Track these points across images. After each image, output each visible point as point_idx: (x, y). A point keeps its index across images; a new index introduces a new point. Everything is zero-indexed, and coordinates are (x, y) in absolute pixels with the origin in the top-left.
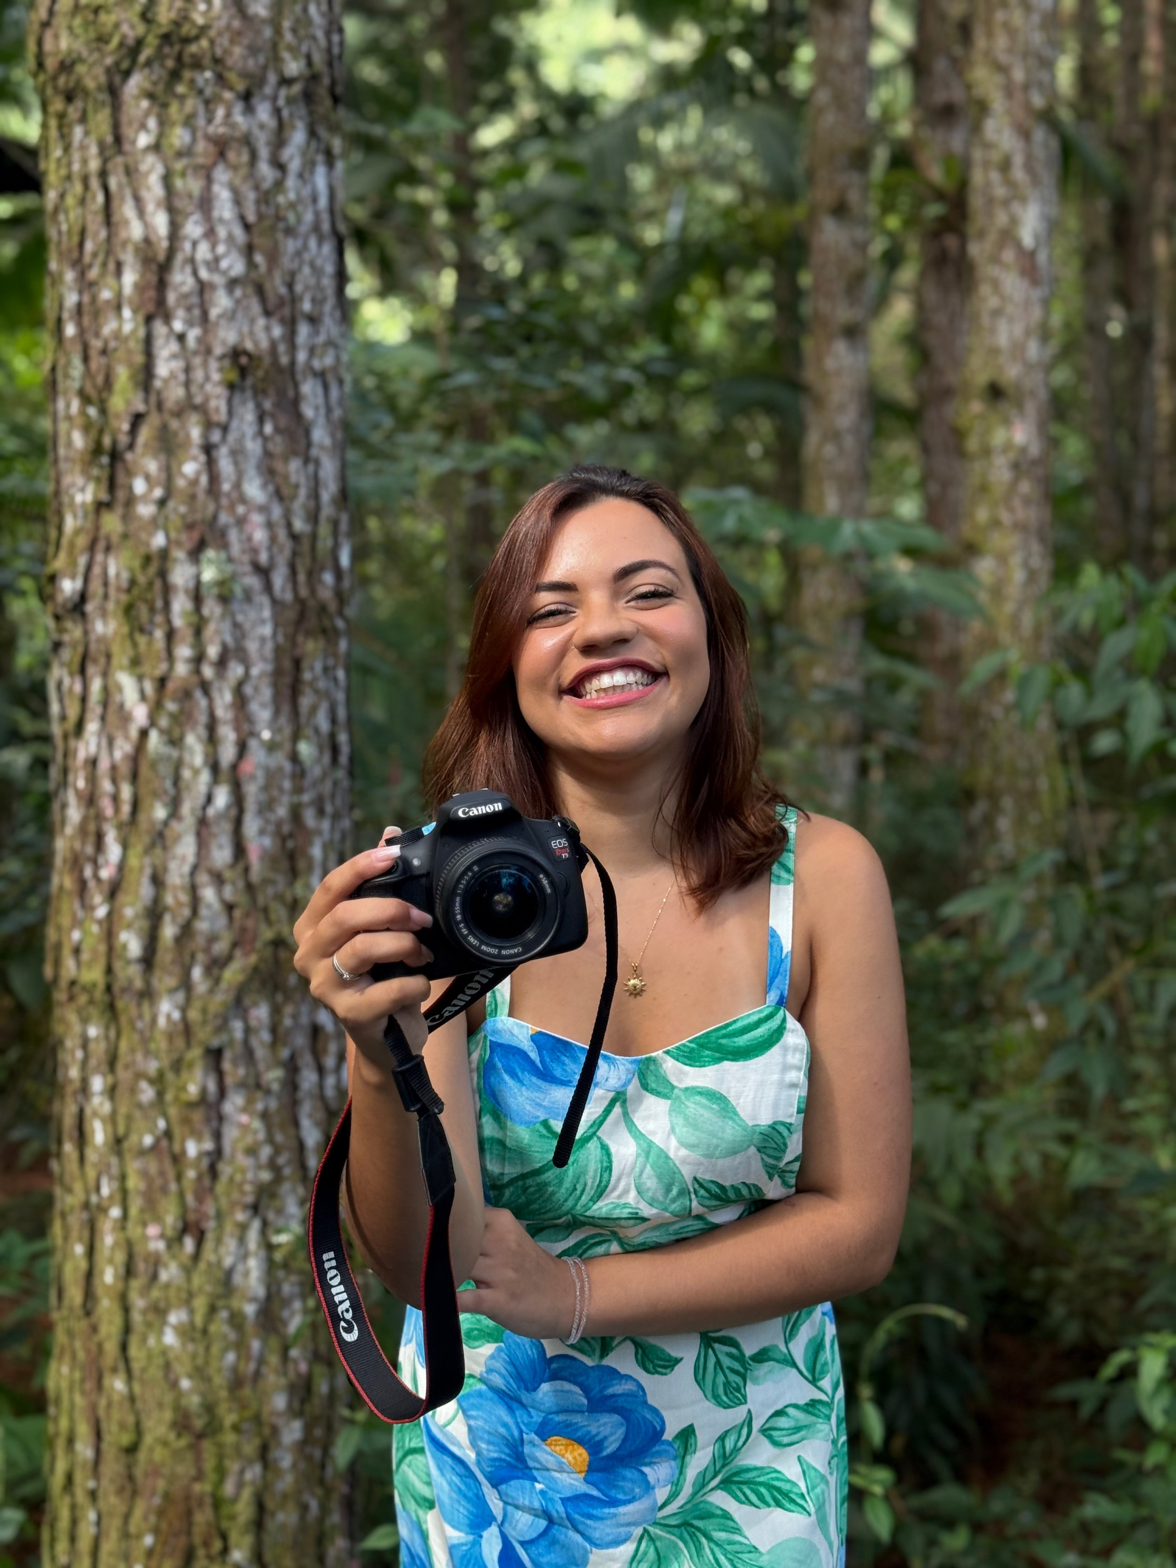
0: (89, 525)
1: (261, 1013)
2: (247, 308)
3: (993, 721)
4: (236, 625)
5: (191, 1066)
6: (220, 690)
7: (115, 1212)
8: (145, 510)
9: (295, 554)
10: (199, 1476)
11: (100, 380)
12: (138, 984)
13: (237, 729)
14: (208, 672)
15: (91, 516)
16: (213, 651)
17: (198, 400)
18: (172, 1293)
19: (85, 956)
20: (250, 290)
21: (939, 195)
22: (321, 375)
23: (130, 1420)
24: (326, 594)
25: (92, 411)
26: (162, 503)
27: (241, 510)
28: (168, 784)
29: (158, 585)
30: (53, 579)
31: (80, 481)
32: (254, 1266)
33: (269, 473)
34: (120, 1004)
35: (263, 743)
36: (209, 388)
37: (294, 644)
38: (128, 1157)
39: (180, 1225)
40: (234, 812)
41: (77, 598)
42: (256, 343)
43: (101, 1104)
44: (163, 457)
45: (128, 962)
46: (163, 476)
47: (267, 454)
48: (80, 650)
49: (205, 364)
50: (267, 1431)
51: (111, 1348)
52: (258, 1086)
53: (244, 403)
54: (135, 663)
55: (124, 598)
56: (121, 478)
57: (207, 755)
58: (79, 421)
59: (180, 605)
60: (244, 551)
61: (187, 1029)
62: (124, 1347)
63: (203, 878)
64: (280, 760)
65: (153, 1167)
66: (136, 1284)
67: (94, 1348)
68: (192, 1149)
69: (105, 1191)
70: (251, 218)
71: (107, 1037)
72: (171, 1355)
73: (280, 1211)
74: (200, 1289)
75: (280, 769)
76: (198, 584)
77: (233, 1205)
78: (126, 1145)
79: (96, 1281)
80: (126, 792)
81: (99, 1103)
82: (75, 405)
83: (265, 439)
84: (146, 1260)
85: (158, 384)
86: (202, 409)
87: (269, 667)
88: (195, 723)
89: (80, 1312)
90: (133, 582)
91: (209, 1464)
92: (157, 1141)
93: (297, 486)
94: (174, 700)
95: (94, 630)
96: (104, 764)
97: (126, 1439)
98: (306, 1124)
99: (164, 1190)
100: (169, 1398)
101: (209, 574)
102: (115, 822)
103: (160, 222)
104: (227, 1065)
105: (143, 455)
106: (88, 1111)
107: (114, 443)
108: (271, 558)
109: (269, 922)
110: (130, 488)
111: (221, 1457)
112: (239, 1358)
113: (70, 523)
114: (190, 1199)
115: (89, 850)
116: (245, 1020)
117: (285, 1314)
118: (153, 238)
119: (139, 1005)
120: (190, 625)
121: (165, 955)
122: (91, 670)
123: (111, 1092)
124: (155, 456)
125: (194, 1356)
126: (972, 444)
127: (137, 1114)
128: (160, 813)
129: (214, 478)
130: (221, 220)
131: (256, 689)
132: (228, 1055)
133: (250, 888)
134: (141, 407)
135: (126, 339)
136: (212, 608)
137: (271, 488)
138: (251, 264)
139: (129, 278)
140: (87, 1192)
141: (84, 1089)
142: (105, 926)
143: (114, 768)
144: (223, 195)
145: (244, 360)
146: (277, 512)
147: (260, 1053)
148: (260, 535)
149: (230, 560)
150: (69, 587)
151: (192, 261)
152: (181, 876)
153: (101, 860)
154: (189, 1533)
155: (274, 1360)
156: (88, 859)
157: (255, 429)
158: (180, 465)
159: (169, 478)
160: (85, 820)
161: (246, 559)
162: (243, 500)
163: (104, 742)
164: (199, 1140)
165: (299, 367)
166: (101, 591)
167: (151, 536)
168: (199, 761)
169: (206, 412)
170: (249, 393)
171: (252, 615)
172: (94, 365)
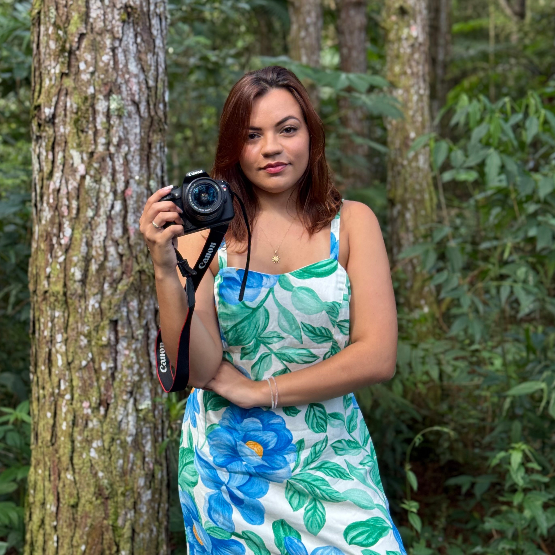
0: (57, 83)
1: (134, 304)
4: (125, 128)
5: (103, 328)
6: (118, 157)
7: (68, 397)
8: (85, 77)
9: (148, 96)
10: (106, 517)
11: (64, 18)
12: (79, 291)
13: (125, 175)
14: (112, 149)
15: (59, 79)
16: (115, 140)
17: (109, 28)
18: (94, 432)
19: (53, 279)
22: (159, 16)
23: (75, 492)
24: (161, 114)
25: (61, 33)
26: (92, 74)
27: (127, 76)
28: (94, 200)
29: (90, 111)
30: (39, 107)
31: (53, 64)
32: (131, 419)
33: (139, 60)
34: (70, 301)
35: (136, 181)
36: (114, 22)
37: (148, 136)
38: (73, 371)
39: (98, 401)
40: (123, 212)
41: (51, 116)
42: (134, 3)
43: (61, 347)
44: (93, 54)
45: (75, 281)
46: (94, 61)
47: (139, 51)
48: (52, 140)
49: (113, 11)
50: (136, 495)
51: (65, 460)
52: (133, 337)
53: (129, 29)
54: (79, 145)
55: (74, 116)
56: (73, 62)
57: (112, 187)
58: (53, 37)
59: (101, 119)
60: (128, 95)
61: (101, 312)
62: (71, 459)
63: (109, 243)
64: (143, 188)
65: (86, 375)
66: (76, 429)
67: (57, 460)
68: (104, 366)
69: (63, 387)
71: (64, 316)
72: (93, 462)
74: (107, 431)
75: (142, 193)
76: (109, 109)
77: (122, 392)
78: (72, 366)
79: (58, 429)
80: (74, 204)
81: (60, 347)
82: (51, 30)
83: (137, 45)
84: (82, 418)
85: (91, 20)
86: (111, 32)
87: (138, 147)
88: (107, 172)
89: (49, 444)
90: (78, 109)
91: (111, 511)
92: (88, 362)
93: (150, 66)
94: (96, 163)
95: (59, 131)
96: (63, 191)
97: (72, 501)
99: (91, 386)
100: (92, 481)
101: (114, 106)
102: (68, 218)
104: (119, 328)
105: (84, 52)
106: (54, 350)
107: (71, 47)
108: (140, 97)
109: (138, 263)
110: (78, 67)
111: (116, 508)
112: (124, 462)
113: (47, 83)
114: (102, 389)
115: (55, 231)
116: (128, 308)
119: (79, 301)
120: (104, 128)
121: (92, 278)
122: (57, 149)
123: (66, 341)
124: (90, 52)
125: (104, 462)
127: (79, 351)
128: (90, 213)
129: (116, 62)
131: (133, 157)
132: (120, 323)
133: (130, 246)
134: (84, 31)
136: (114, 121)
137: (139, 66)
140: (53, 388)
141: (52, 340)
142: (63, 265)
143: (68, 193)
145: (129, 10)
146: (142, 77)
147: (133, 322)
148: (135, 88)
149: (122, 99)
150: (47, 111)
152: (100, 242)
153: (61, 236)
154: (102, 543)
155: (139, 463)
156: (55, 235)
157: (133, 40)
158: (101, 57)
159: (96, 62)
160: (53, 217)
161: (129, 98)
162: (128, 72)
163: (63, 181)
164: (107, 362)
165: (151, 12)
166: (63, 113)
167: (87, 88)
168: (108, 190)
169: (112, 33)
170: (131, 24)
171: (132, 123)
172: (61, 12)
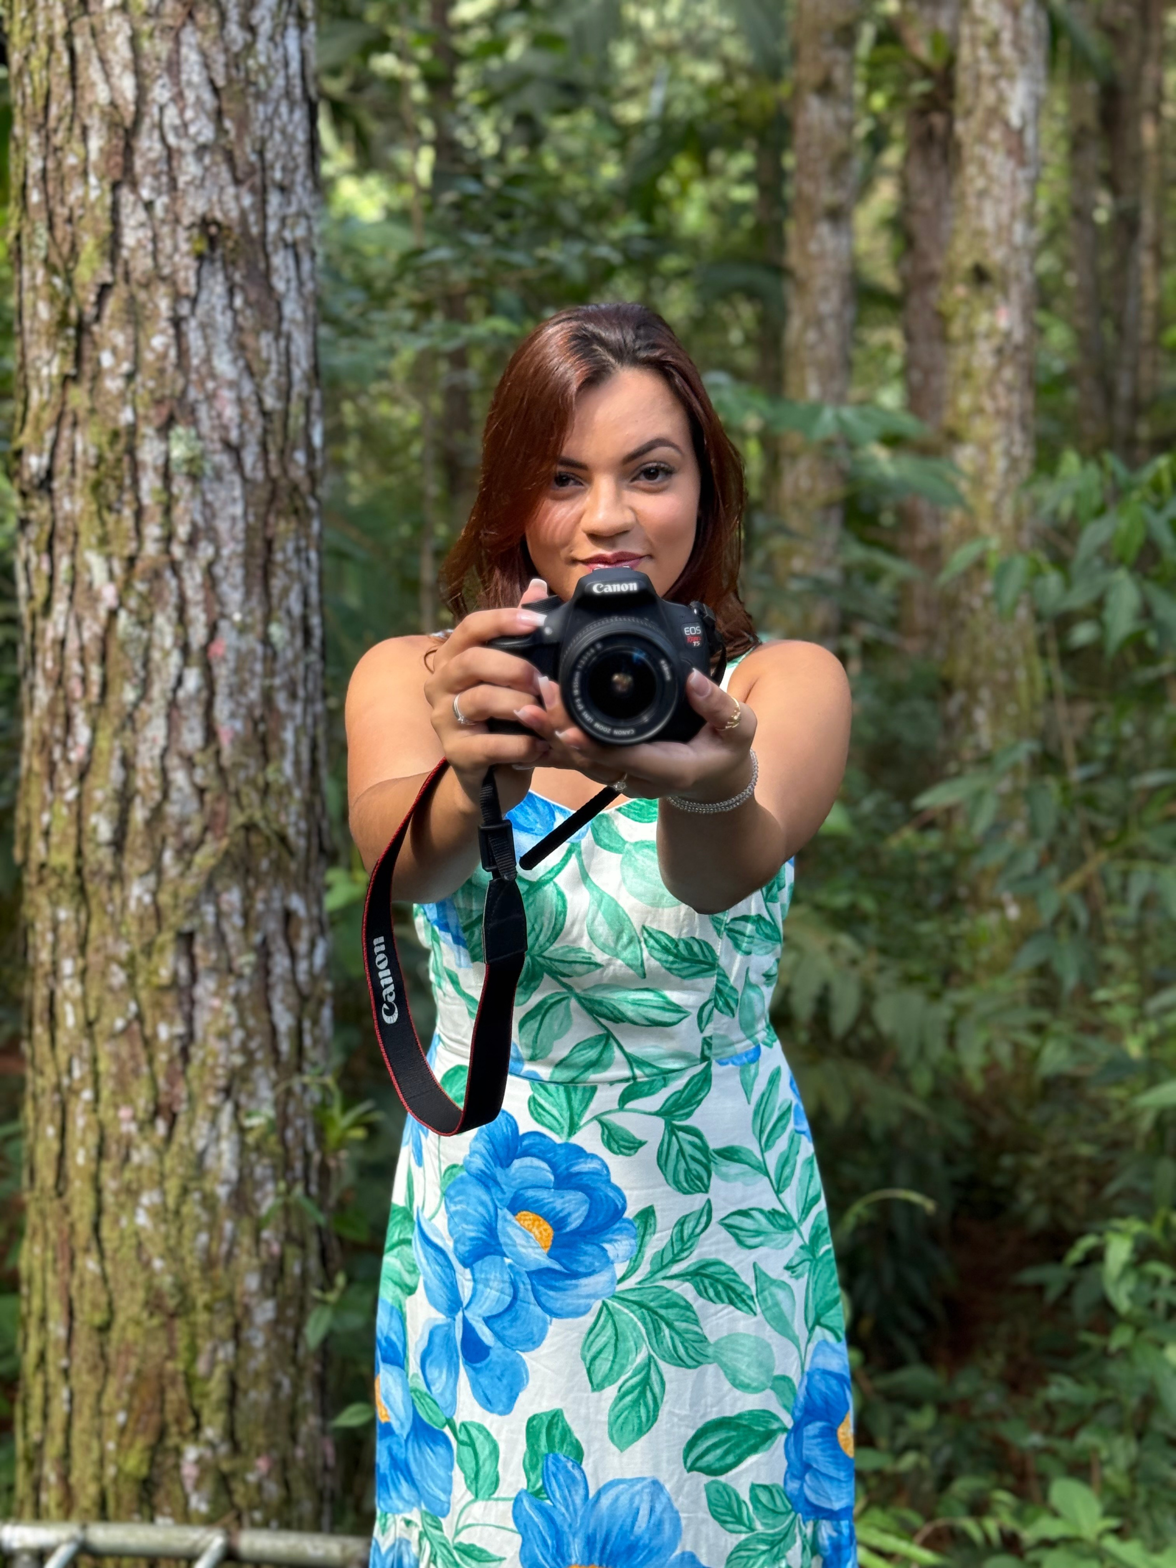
0: (54, 399)
1: (233, 897)
2: (217, 175)
3: (972, 611)
4: (206, 504)
5: (162, 949)
6: (190, 570)
7: (87, 1095)
8: (113, 385)
9: (266, 431)
10: (172, 1355)
11: (66, 249)
12: (109, 867)
13: (208, 610)
14: (178, 551)
15: (58, 390)
16: (183, 531)
17: (166, 271)
18: (144, 1175)
19: (55, 839)
20: (219, 158)
21: (927, 72)
22: (293, 247)
23: (103, 1299)
24: (298, 473)
25: (58, 282)
26: (130, 377)
27: (210, 385)
28: (138, 666)
29: (126, 462)
30: (19, 454)
31: (46, 354)
32: (227, 1148)
33: (240, 348)
34: (90, 888)
35: (233, 624)
36: (177, 258)
37: (266, 524)
38: (99, 1040)
39: (151, 1107)
40: (204, 694)
41: (43, 474)
42: (226, 213)
43: (72, 987)
44: (130, 330)
45: (99, 845)
46: (131, 349)
47: (238, 328)
48: (47, 527)
49: (174, 232)
50: (239, 1311)
51: (84, 1229)
52: (230, 970)
53: (213, 274)
54: (104, 541)
55: (92, 475)
56: (87, 351)
57: (176, 637)
58: (44, 291)
59: (149, 482)
60: (213, 428)
61: (158, 914)
62: (96, 1228)
63: (173, 761)
64: (252, 642)
65: (124, 1050)
66: (108, 1166)
67: (66, 1229)
68: (164, 1032)
69: (77, 1073)
70: (221, 82)
71: (77, 920)
72: (143, 1236)
73: (252, 1095)
74: (173, 1171)
75: (252, 652)
76: (167, 460)
77: (205, 1088)
78: (97, 1028)
79: (69, 1163)
80: (95, 673)
81: (70, 987)
82: (41, 275)
83: (235, 312)
84: (118, 1142)
85: (125, 253)
86: (170, 280)
87: (240, 548)
88: (166, 604)
89: (53, 1193)
90: (100, 459)
91: (182, 1343)
92: (129, 1024)
93: (268, 362)
94: (143, 580)
95: (61, 507)
96: (72, 645)
97: (99, 1318)
98: (278, 1008)
99: (136, 1073)
100: (141, 1278)
101: (178, 451)
102: (83, 704)
103: (127, 85)
104: (198, 950)
105: (110, 328)
106: (59, 994)
107: (81, 314)
108: (242, 435)
109: (241, 808)
110: (98, 362)
111: (193, 1336)
112: (211, 1238)
113: (35, 398)
114: (162, 1082)
115: (58, 732)
116: (217, 905)
117: (258, 1196)
118: (120, 102)
119: (110, 888)
120: (159, 503)
121: (136, 838)
122: (58, 548)
123: (83, 974)
124: (123, 329)
125: (167, 1237)
126: (956, 329)
127: (109, 997)
128: (130, 695)
129: (183, 353)
130: (189, 83)
131: (227, 569)
132: (199, 939)
133: (221, 771)
134: (108, 279)
135: (93, 207)
136: (181, 486)
137: (241, 363)
138: (220, 130)
139: (95, 143)
140: (59, 1075)
141: (55, 971)
142: (75, 808)
143: (82, 648)
144: (191, 57)
145: (213, 230)
146: (247, 388)
147: (232, 937)
148: (230, 412)
149: (199, 437)
150: (35, 463)
151: (160, 126)
152: (152, 759)
153: (70, 742)
154: (162, 1410)
155: (246, 1241)
156: (58, 741)
157: (225, 301)
158: (148, 338)
159: (137, 352)
160: (53, 701)
161: (216, 436)
162: (213, 375)
163: (72, 622)
164: (171, 1023)
165: (270, 238)
166: (68, 467)
167: (118, 411)
168: (168, 642)
169: (174, 284)
170: (218, 265)
171: (223, 494)
172: (59, 234)
